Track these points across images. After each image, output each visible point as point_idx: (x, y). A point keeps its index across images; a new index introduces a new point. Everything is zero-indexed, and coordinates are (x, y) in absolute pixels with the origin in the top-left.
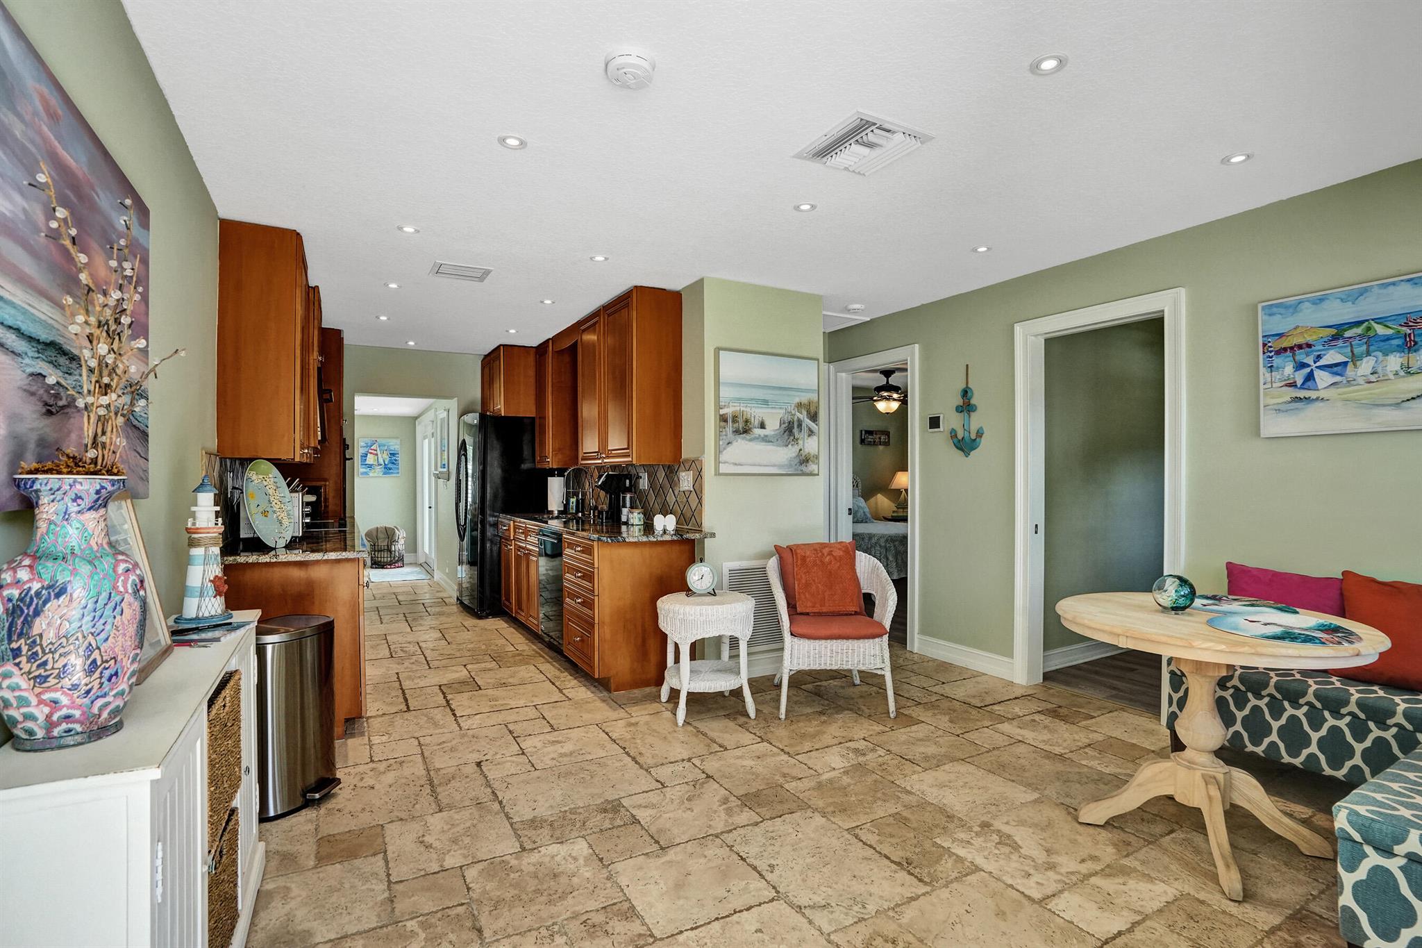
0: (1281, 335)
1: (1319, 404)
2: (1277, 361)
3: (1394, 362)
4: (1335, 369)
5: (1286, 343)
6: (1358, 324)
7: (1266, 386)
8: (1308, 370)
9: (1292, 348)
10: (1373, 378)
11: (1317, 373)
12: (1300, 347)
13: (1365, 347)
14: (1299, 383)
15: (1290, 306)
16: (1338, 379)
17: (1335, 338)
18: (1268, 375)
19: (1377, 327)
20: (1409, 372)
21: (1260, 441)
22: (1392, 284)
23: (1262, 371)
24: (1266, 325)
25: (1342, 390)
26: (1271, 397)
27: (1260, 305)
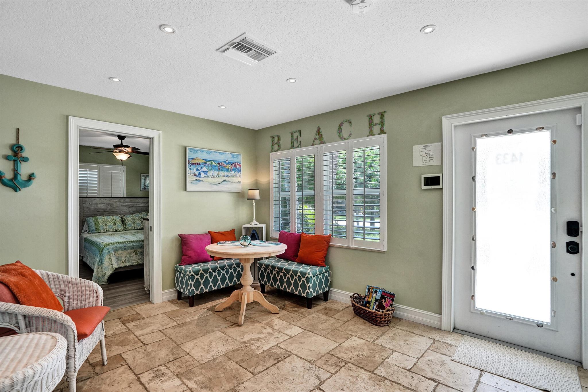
0: (193, 159)
1: (201, 182)
2: (192, 167)
3: (216, 173)
4: (205, 172)
5: (195, 162)
6: (210, 161)
7: (189, 174)
8: (199, 171)
9: (195, 164)
10: (212, 177)
11: (201, 173)
12: (197, 164)
13: (211, 168)
14: (197, 175)
15: (195, 151)
16: (205, 175)
17: (205, 163)
18: (189, 171)
19: (213, 163)
20: (219, 176)
21: (185, 192)
22: (216, 152)
23: (188, 169)
24: (189, 155)
25: (206, 179)
26: (190, 178)
27: (188, 147)
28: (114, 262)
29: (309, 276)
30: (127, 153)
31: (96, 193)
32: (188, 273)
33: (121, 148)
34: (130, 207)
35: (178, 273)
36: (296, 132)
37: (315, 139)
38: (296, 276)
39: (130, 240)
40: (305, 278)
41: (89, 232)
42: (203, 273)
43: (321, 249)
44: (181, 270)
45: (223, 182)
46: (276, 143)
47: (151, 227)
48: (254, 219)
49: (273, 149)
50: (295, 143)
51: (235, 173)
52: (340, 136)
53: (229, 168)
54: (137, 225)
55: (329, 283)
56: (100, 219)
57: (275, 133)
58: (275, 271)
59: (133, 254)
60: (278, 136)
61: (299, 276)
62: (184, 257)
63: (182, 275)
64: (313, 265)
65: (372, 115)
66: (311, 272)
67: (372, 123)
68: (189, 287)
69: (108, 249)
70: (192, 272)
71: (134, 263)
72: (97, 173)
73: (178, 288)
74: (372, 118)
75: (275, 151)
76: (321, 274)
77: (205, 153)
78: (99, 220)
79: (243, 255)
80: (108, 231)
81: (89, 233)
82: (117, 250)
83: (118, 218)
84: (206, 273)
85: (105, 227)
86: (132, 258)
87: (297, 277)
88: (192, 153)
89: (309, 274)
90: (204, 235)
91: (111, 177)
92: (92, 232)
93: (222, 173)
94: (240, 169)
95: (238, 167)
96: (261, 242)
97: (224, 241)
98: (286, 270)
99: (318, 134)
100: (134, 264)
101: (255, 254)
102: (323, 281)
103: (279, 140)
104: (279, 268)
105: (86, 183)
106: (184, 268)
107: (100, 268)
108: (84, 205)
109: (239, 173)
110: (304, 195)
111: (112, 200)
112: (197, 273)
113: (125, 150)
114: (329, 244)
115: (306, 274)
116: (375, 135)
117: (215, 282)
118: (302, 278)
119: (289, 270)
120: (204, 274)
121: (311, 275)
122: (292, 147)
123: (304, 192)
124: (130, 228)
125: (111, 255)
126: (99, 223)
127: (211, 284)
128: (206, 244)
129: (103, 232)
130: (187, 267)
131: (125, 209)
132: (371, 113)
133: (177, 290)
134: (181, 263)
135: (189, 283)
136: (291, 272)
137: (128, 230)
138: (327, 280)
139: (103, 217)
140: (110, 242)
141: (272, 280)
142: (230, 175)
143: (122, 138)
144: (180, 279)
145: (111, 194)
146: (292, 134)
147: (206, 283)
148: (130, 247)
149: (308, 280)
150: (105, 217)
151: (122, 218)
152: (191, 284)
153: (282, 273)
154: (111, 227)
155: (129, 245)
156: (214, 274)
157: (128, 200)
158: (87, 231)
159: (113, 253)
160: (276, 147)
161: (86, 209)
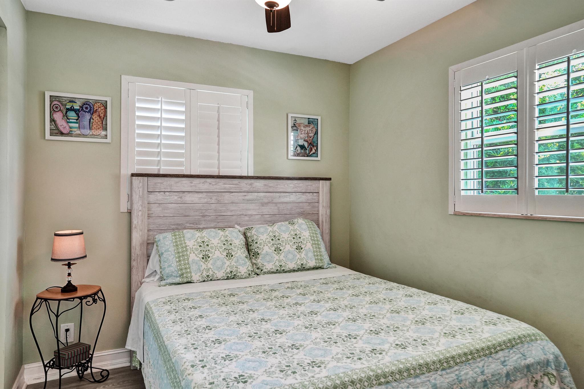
31: (180, 164)
34: (263, 204)
54: (286, 257)
56: (191, 239)
72: (183, 109)
78: (188, 243)
80: (213, 275)
81: (163, 283)
83: (235, 237)
85: (204, 266)
91: (218, 121)
92: (170, 281)
105: (158, 136)
108: (152, 198)
111: (222, 184)
124: (269, 266)
126: (187, 250)
131: (253, 209)
137: (265, 273)
139: (198, 234)
145: (219, 168)
150: (205, 233)
151: (245, 234)
154: (219, 263)
157: (259, 184)
161: (156, 210)
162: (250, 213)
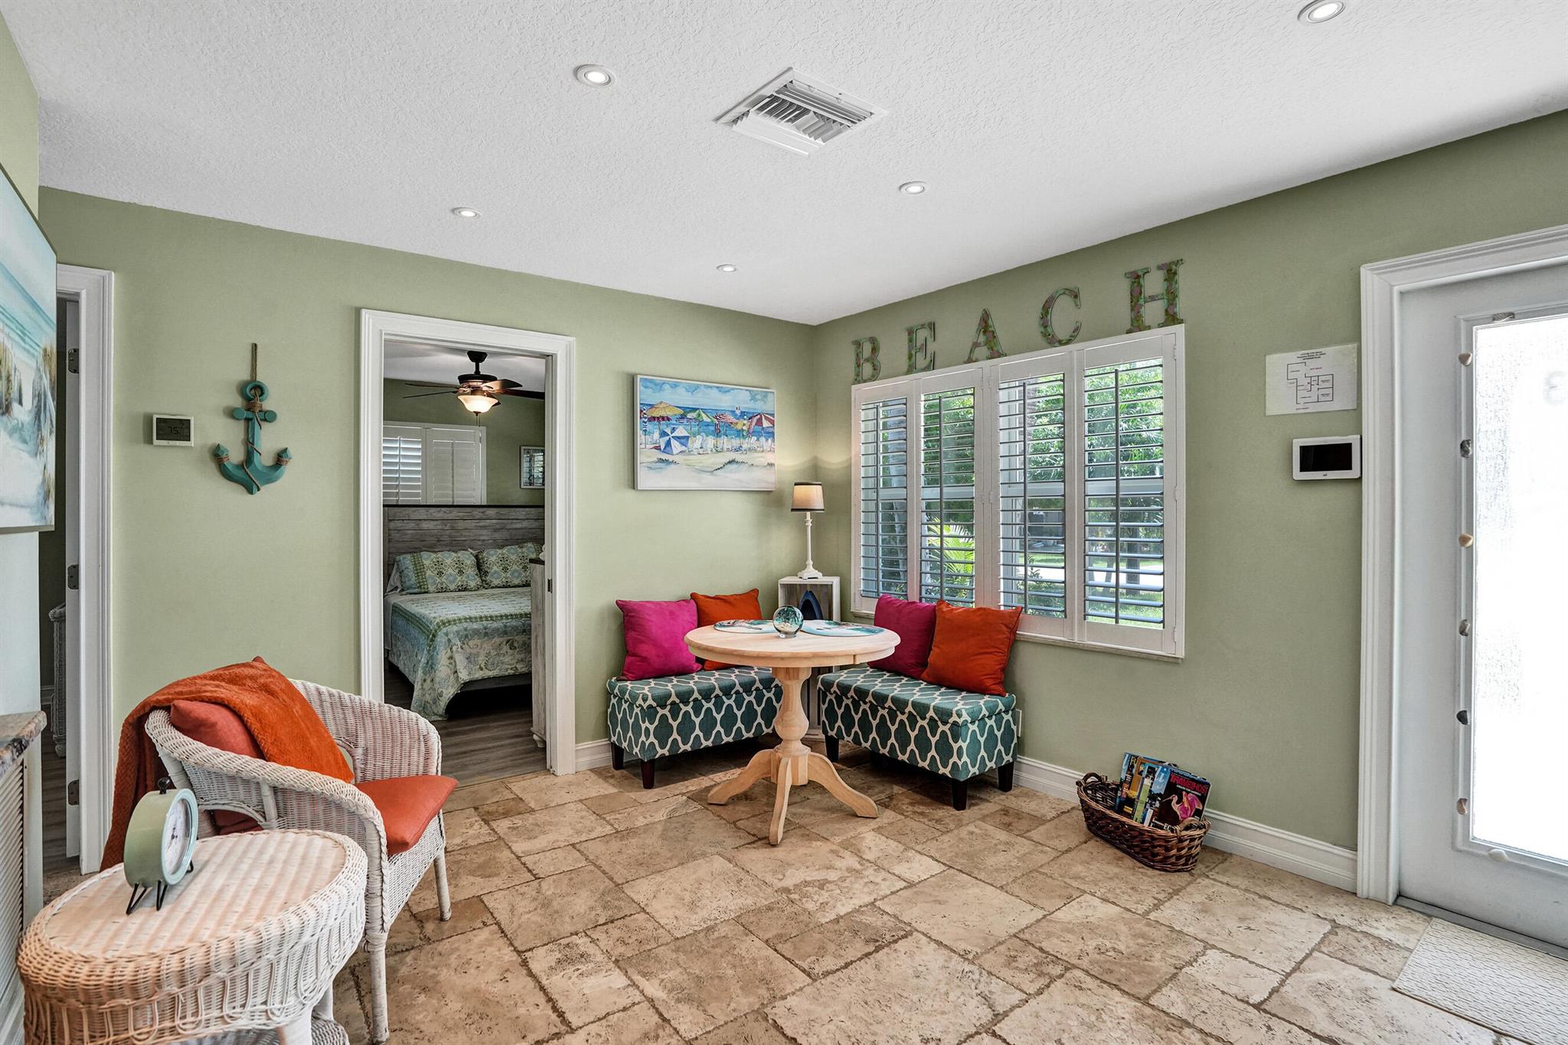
0: (652, 406)
1: (673, 466)
2: (650, 426)
3: (711, 441)
4: (682, 441)
5: (657, 414)
6: (694, 410)
7: (643, 446)
8: (667, 438)
9: (658, 418)
10: (701, 451)
11: (673, 441)
12: (663, 418)
13: (697, 428)
14: (662, 448)
15: (656, 384)
16: (684, 448)
17: (683, 417)
18: (643, 437)
19: (703, 415)
20: (718, 450)
21: (633, 492)
22: (710, 387)
23: (639, 432)
24: (643, 395)
25: (685, 457)
26: (646, 455)
27: (639, 377)
28: (460, 667)
29: (960, 721)
30: (490, 395)
31: (417, 495)
32: (640, 701)
33: (475, 384)
34: (496, 530)
35: (614, 701)
36: (923, 326)
37: (976, 345)
38: (923, 718)
39: (497, 613)
40: (949, 725)
41: (403, 590)
42: (678, 701)
43: (993, 647)
44: (623, 691)
45: (729, 465)
46: (867, 360)
47: (550, 582)
48: (810, 562)
49: (858, 375)
50: (920, 356)
51: (758, 440)
52: (1045, 335)
53: (745, 428)
54: (512, 574)
55: (1015, 741)
56: (428, 559)
57: (863, 333)
58: (865, 703)
59: (506, 648)
60: (873, 340)
61: (932, 718)
62: (629, 659)
63: (625, 706)
64: (969, 691)
65: (1140, 273)
66: (966, 709)
67: (1141, 293)
68: (643, 738)
69: (447, 634)
70: (650, 697)
71: (507, 669)
72: (420, 447)
73: (614, 739)
74: (1141, 280)
75: (865, 381)
76: (994, 717)
77: (681, 390)
78: (425, 562)
79: (782, 659)
80: (446, 588)
81: (404, 593)
82: (466, 636)
83: (467, 558)
84: (686, 703)
85: (438, 580)
86: (501, 658)
87: (927, 721)
88: (650, 391)
89: (959, 716)
90: (681, 603)
91: (453, 455)
92: (410, 591)
93: (725, 442)
94: (771, 430)
95: (766, 424)
96: (830, 624)
97: (732, 621)
98: (895, 700)
99: (985, 332)
100: (507, 674)
101: (815, 656)
102: (999, 734)
103: (875, 350)
104: (876, 695)
105: (397, 471)
106: (629, 688)
107: (428, 681)
108: (394, 525)
109: (770, 440)
110: (944, 496)
111: (455, 513)
112: (662, 700)
113: (484, 386)
114: (1015, 634)
115: (950, 715)
116: (1149, 328)
117: (708, 725)
118: (939, 723)
119: (905, 703)
120: (681, 705)
121: (965, 717)
122: (911, 369)
123: (945, 490)
124: (496, 582)
125: (454, 648)
126: (424, 568)
127: (697, 731)
128: (684, 628)
129: (434, 592)
130: (638, 684)
131: (485, 535)
132: (1137, 266)
133: (613, 744)
134: (623, 675)
135: (643, 726)
136: (910, 708)
137: (493, 588)
138: (1008, 733)
139: (434, 555)
140: (450, 617)
141: (856, 728)
142: (745, 446)
143: (477, 357)
144: (620, 717)
145: (453, 497)
146: (911, 332)
147: (686, 729)
148: (498, 630)
149: (957, 731)
150: (439, 555)
151: (476, 557)
152: (647, 729)
153: (884, 708)
154: (451, 578)
155: (495, 625)
156: (706, 705)
157: (491, 512)
158: (397, 588)
159: (459, 643)
160: (867, 369)
161: (395, 535)
162: (482, 538)
